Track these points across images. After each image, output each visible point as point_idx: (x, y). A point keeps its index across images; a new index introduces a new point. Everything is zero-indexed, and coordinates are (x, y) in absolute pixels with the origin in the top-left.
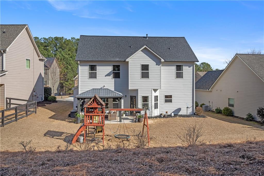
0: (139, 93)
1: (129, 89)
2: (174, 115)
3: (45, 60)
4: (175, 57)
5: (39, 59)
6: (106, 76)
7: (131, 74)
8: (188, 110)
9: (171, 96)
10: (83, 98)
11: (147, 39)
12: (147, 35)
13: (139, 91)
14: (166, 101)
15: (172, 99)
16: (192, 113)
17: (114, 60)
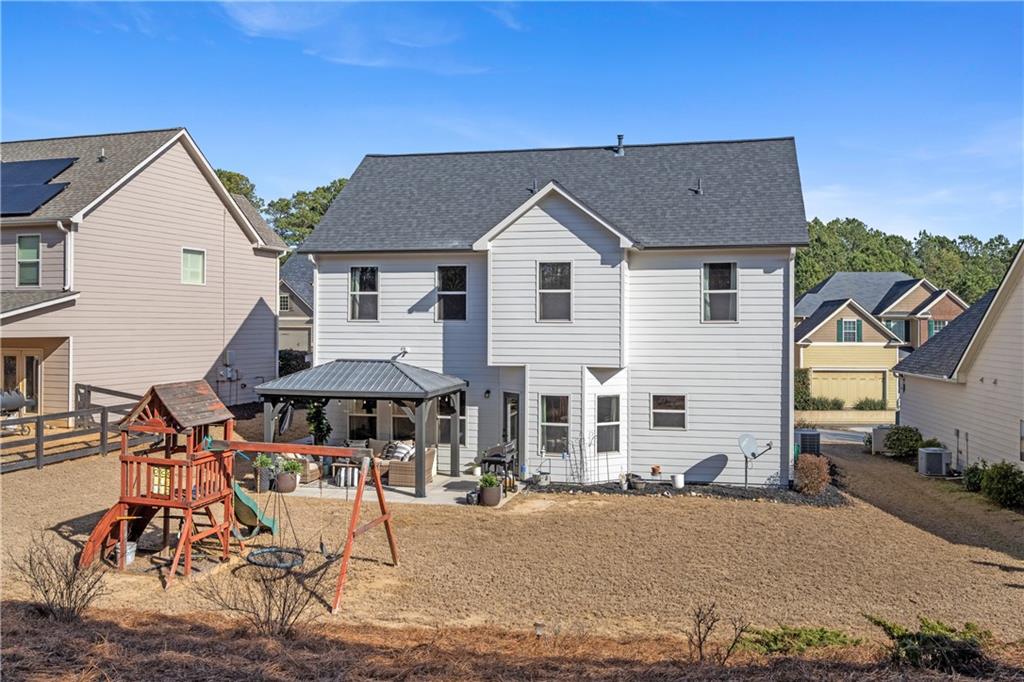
0: (528, 381)
1: (490, 364)
2: (686, 483)
3: (282, 252)
4: (705, 228)
5: (254, 249)
6: (410, 311)
7: (497, 301)
8: (749, 464)
9: (679, 401)
10: (283, 396)
11: (622, 152)
12: (620, 138)
13: (528, 374)
14: (659, 421)
15: (683, 414)
16: (778, 483)
17: (440, 247)
